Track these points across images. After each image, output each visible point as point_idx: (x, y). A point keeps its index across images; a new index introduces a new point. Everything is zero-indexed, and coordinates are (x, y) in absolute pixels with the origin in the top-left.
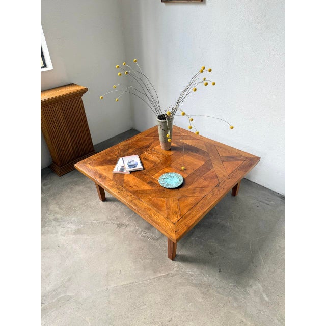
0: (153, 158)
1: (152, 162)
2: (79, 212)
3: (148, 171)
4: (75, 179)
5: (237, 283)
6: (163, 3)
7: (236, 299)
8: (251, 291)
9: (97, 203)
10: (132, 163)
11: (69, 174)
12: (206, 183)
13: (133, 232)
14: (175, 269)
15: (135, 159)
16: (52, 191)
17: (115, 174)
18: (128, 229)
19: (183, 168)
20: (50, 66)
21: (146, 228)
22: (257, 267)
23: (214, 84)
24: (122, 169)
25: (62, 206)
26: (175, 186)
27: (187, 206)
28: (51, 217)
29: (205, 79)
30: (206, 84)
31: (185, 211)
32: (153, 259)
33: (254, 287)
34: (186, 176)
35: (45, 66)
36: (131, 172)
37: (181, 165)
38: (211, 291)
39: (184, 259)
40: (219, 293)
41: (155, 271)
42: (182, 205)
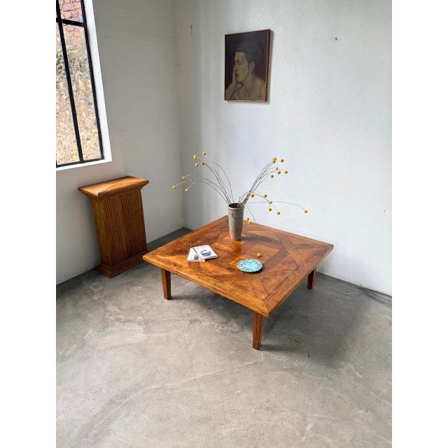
0: (225, 247)
1: (225, 251)
2: (144, 312)
3: (223, 259)
4: (130, 280)
5: (329, 365)
6: (226, 101)
7: (330, 379)
8: (343, 371)
10: (205, 252)
11: (121, 275)
12: (285, 267)
13: (209, 327)
14: (263, 358)
15: (207, 248)
16: (106, 293)
17: (190, 263)
18: (204, 324)
19: (259, 255)
20: (108, 157)
21: (223, 323)
22: (345, 350)
23: (286, 172)
24: (196, 258)
25: (122, 307)
26: (255, 270)
27: (272, 286)
28: (112, 318)
29: (277, 169)
30: (279, 173)
31: (271, 290)
32: (237, 350)
33: (346, 368)
34: (264, 262)
35: (103, 158)
36: (206, 260)
37: (257, 252)
38: (304, 374)
39: (270, 348)
40: (311, 374)
41: (242, 361)
42: (266, 286)
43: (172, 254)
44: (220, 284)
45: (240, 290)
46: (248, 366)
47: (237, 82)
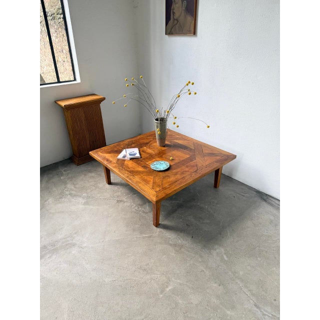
0: (149, 151)
1: (148, 153)
2: (89, 191)
3: (144, 159)
5: (205, 247)
6: (167, 36)
7: (201, 257)
8: (214, 253)
9: (104, 185)
10: (132, 153)
11: (84, 164)
12: (187, 169)
14: (157, 233)
15: (136, 151)
16: (70, 175)
17: (118, 160)
19: (171, 158)
20: (78, 80)
23: (195, 94)
24: (124, 157)
25: (77, 186)
26: (162, 169)
27: (168, 182)
28: (67, 193)
29: (189, 90)
30: (190, 94)
31: (167, 185)
32: (141, 225)
33: (218, 251)
34: (172, 164)
36: (131, 159)
38: (183, 250)
39: (165, 227)
40: (189, 251)
41: (141, 233)
42: (164, 182)
43: (110, 153)
44: (131, 177)
45: (143, 183)
46: (144, 238)
47: (174, 19)
